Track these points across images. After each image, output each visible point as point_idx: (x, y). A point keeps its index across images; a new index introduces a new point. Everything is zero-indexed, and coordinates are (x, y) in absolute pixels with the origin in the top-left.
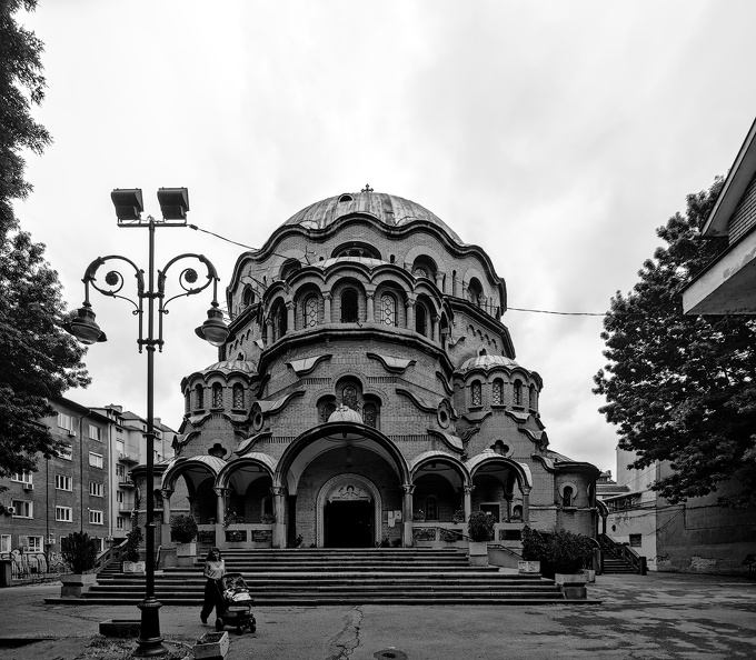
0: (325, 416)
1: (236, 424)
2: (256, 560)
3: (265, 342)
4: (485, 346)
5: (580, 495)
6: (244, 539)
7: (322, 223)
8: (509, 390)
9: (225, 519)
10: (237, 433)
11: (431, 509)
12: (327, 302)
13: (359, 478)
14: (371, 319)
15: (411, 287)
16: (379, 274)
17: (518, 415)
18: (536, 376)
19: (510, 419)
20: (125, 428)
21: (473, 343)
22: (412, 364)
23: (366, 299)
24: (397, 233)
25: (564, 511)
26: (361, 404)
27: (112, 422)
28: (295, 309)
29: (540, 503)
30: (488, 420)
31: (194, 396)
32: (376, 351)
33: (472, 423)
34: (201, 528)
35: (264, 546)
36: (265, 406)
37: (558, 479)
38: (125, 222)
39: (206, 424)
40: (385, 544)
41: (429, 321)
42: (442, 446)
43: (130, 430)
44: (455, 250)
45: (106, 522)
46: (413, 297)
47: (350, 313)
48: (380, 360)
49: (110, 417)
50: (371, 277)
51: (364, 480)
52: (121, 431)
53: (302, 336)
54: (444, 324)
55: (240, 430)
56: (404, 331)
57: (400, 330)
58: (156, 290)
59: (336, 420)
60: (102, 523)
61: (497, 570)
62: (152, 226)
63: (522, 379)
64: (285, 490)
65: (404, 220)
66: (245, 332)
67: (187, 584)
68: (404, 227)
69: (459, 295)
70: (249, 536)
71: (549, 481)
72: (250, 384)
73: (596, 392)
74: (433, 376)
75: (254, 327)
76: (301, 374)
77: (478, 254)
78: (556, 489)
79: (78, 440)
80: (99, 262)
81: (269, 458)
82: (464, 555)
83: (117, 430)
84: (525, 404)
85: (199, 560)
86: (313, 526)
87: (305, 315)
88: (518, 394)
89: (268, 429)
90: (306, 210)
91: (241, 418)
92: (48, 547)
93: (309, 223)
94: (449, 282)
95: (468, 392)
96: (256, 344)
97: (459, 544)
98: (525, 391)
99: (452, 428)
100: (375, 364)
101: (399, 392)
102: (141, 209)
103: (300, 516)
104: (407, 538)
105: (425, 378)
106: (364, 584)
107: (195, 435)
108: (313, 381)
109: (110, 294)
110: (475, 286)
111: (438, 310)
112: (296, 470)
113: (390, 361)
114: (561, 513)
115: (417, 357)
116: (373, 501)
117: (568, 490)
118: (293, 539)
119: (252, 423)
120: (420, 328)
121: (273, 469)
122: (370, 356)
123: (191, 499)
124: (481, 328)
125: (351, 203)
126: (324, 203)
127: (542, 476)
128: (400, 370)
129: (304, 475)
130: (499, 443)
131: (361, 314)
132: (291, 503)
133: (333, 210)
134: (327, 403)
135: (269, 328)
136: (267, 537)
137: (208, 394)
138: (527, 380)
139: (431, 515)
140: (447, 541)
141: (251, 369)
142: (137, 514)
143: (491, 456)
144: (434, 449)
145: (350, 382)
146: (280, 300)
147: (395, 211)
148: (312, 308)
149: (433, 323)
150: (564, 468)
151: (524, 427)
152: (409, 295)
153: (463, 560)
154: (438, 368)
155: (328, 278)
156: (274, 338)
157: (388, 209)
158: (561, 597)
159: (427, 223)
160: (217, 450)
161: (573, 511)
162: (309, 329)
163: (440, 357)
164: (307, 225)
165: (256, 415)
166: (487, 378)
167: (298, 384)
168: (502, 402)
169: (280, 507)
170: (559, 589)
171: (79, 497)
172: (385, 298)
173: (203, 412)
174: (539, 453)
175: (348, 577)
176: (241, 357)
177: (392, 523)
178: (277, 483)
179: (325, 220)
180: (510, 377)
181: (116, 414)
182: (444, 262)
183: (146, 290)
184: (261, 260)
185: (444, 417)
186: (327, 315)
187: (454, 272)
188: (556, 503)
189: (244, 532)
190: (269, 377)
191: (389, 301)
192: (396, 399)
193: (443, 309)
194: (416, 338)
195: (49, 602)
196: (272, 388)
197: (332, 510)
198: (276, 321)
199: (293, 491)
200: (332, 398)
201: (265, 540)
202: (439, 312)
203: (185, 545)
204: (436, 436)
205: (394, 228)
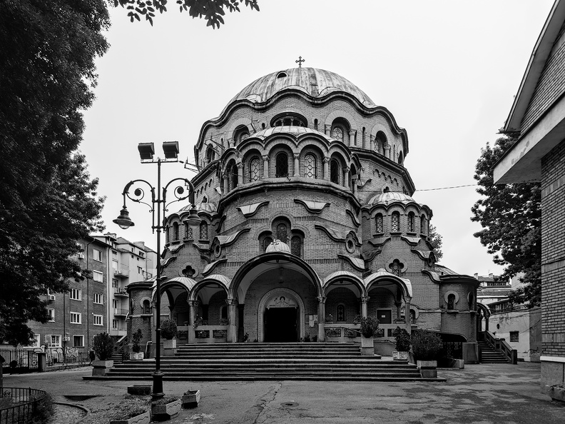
0: (264, 247)
1: (202, 251)
2: (216, 351)
3: (222, 190)
4: (388, 184)
5: (461, 300)
6: (208, 336)
7: (264, 96)
8: (404, 220)
9: (195, 322)
10: (203, 258)
11: (341, 313)
12: (266, 163)
13: (288, 291)
14: (297, 174)
15: (327, 148)
16: (303, 140)
17: (411, 239)
18: (426, 208)
19: (404, 243)
20: (119, 251)
21: (378, 183)
22: (328, 205)
23: (294, 159)
24: (320, 102)
25: (449, 313)
26: (290, 237)
27: (110, 247)
28: (243, 168)
29: (428, 307)
30: (388, 244)
31: (172, 231)
32: (301, 198)
33: (376, 246)
34: (180, 328)
35: (221, 342)
36: (222, 240)
37: (444, 288)
38: (145, 161)
39: (181, 251)
40: (307, 339)
41: (341, 172)
42: (348, 267)
43: (122, 252)
44: (364, 112)
45: (105, 324)
46: (328, 155)
47: (282, 170)
48: (303, 204)
49: (108, 243)
50: (297, 144)
51: (292, 293)
52: (115, 253)
53: (248, 188)
54: (353, 171)
55: (205, 256)
56: (321, 182)
57: (320, 181)
58: (162, 199)
59: (271, 251)
60: (102, 324)
61: (380, 358)
62: (159, 163)
63: (415, 211)
64: (236, 301)
65: (325, 91)
66: (208, 181)
67: (171, 367)
68: (324, 98)
69: (368, 147)
70: (211, 334)
71: (435, 290)
72: (211, 221)
73: (473, 220)
74: (344, 213)
75: (214, 177)
76: (247, 216)
77: (383, 113)
78: (442, 296)
79: (85, 262)
80: (132, 183)
81: (224, 279)
82: (358, 347)
83: (113, 252)
84: (417, 231)
85: (178, 351)
86: (256, 325)
87: (250, 172)
88: (412, 223)
89: (224, 257)
90: (252, 85)
91: (205, 247)
92: (64, 343)
93: (254, 97)
94: (360, 137)
95: (372, 222)
96: (216, 190)
97: (357, 339)
98: (417, 221)
99: (358, 252)
100: (300, 207)
101: (317, 227)
102: (153, 153)
103: (246, 319)
104: (321, 335)
105: (337, 215)
106: (287, 367)
107: (173, 260)
108: (256, 221)
109: (137, 201)
110: (381, 137)
111: (347, 163)
112: (244, 286)
113: (311, 205)
114: (446, 315)
115: (331, 200)
116: (298, 307)
117: (451, 297)
118: (242, 336)
119: (213, 251)
120: (334, 178)
121: (228, 286)
122: (296, 201)
123: (171, 308)
124: (385, 171)
125: (285, 79)
126: (266, 79)
127: (429, 286)
128: (318, 211)
129: (249, 289)
130: (397, 261)
131: (290, 171)
132: (240, 309)
133: (272, 85)
134: (266, 237)
135: (225, 181)
136: (222, 335)
137: (182, 229)
138: (418, 212)
139: (341, 318)
140: (349, 337)
141: (213, 209)
142: (131, 318)
143: (382, 274)
144: (343, 270)
145: (282, 221)
146: (233, 161)
147: (319, 84)
148: (255, 168)
149: (344, 173)
150: (449, 280)
151: (415, 248)
152: (326, 154)
153: (357, 351)
154: (348, 207)
155: (266, 146)
156: (229, 188)
157: (314, 82)
158: (419, 376)
159: (342, 92)
160: (188, 271)
161: (455, 314)
162: (254, 183)
163: (349, 198)
164: (252, 98)
165: (216, 247)
166: (387, 211)
167: (245, 223)
168: (399, 229)
169: (232, 313)
170: (418, 371)
171: (86, 305)
172: (307, 158)
173: (179, 243)
174: (427, 269)
175: (276, 362)
176: (205, 200)
177: (312, 324)
178: (230, 297)
179: (266, 94)
180: (405, 210)
181: (112, 240)
182: (356, 121)
183: (156, 199)
184: (219, 126)
185: (350, 244)
186: (266, 173)
187: (364, 128)
188: (442, 307)
189: (208, 332)
190: (225, 217)
191: (310, 160)
192: (315, 233)
193: (352, 162)
194: (330, 186)
195: (85, 379)
196: (228, 225)
197: (270, 315)
198: (230, 176)
199: (241, 301)
200: (270, 233)
201: (222, 337)
202: (349, 165)
203: (169, 341)
204: (344, 260)
205: (317, 99)
